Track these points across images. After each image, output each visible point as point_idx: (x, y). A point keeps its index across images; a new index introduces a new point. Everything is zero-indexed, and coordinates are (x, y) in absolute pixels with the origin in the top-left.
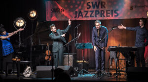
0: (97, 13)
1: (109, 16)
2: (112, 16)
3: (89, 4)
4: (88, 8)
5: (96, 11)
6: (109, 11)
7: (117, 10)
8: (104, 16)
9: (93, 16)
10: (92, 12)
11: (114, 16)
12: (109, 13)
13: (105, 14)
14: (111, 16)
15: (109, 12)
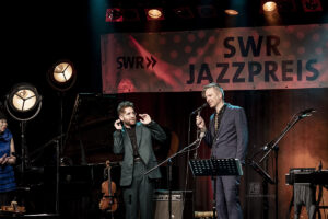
0: (255, 69)
1: (291, 79)
2: (300, 79)
3: (230, 43)
4: (227, 56)
5: (251, 64)
6: (291, 62)
7: (315, 61)
8: (276, 79)
9: (243, 80)
10: (241, 66)
11: (304, 78)
12: (291, 71)
13: (279, 73)
14: (295, 77)
15: (288, 67)
